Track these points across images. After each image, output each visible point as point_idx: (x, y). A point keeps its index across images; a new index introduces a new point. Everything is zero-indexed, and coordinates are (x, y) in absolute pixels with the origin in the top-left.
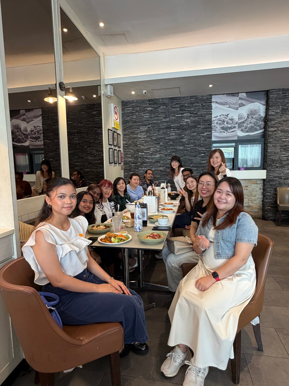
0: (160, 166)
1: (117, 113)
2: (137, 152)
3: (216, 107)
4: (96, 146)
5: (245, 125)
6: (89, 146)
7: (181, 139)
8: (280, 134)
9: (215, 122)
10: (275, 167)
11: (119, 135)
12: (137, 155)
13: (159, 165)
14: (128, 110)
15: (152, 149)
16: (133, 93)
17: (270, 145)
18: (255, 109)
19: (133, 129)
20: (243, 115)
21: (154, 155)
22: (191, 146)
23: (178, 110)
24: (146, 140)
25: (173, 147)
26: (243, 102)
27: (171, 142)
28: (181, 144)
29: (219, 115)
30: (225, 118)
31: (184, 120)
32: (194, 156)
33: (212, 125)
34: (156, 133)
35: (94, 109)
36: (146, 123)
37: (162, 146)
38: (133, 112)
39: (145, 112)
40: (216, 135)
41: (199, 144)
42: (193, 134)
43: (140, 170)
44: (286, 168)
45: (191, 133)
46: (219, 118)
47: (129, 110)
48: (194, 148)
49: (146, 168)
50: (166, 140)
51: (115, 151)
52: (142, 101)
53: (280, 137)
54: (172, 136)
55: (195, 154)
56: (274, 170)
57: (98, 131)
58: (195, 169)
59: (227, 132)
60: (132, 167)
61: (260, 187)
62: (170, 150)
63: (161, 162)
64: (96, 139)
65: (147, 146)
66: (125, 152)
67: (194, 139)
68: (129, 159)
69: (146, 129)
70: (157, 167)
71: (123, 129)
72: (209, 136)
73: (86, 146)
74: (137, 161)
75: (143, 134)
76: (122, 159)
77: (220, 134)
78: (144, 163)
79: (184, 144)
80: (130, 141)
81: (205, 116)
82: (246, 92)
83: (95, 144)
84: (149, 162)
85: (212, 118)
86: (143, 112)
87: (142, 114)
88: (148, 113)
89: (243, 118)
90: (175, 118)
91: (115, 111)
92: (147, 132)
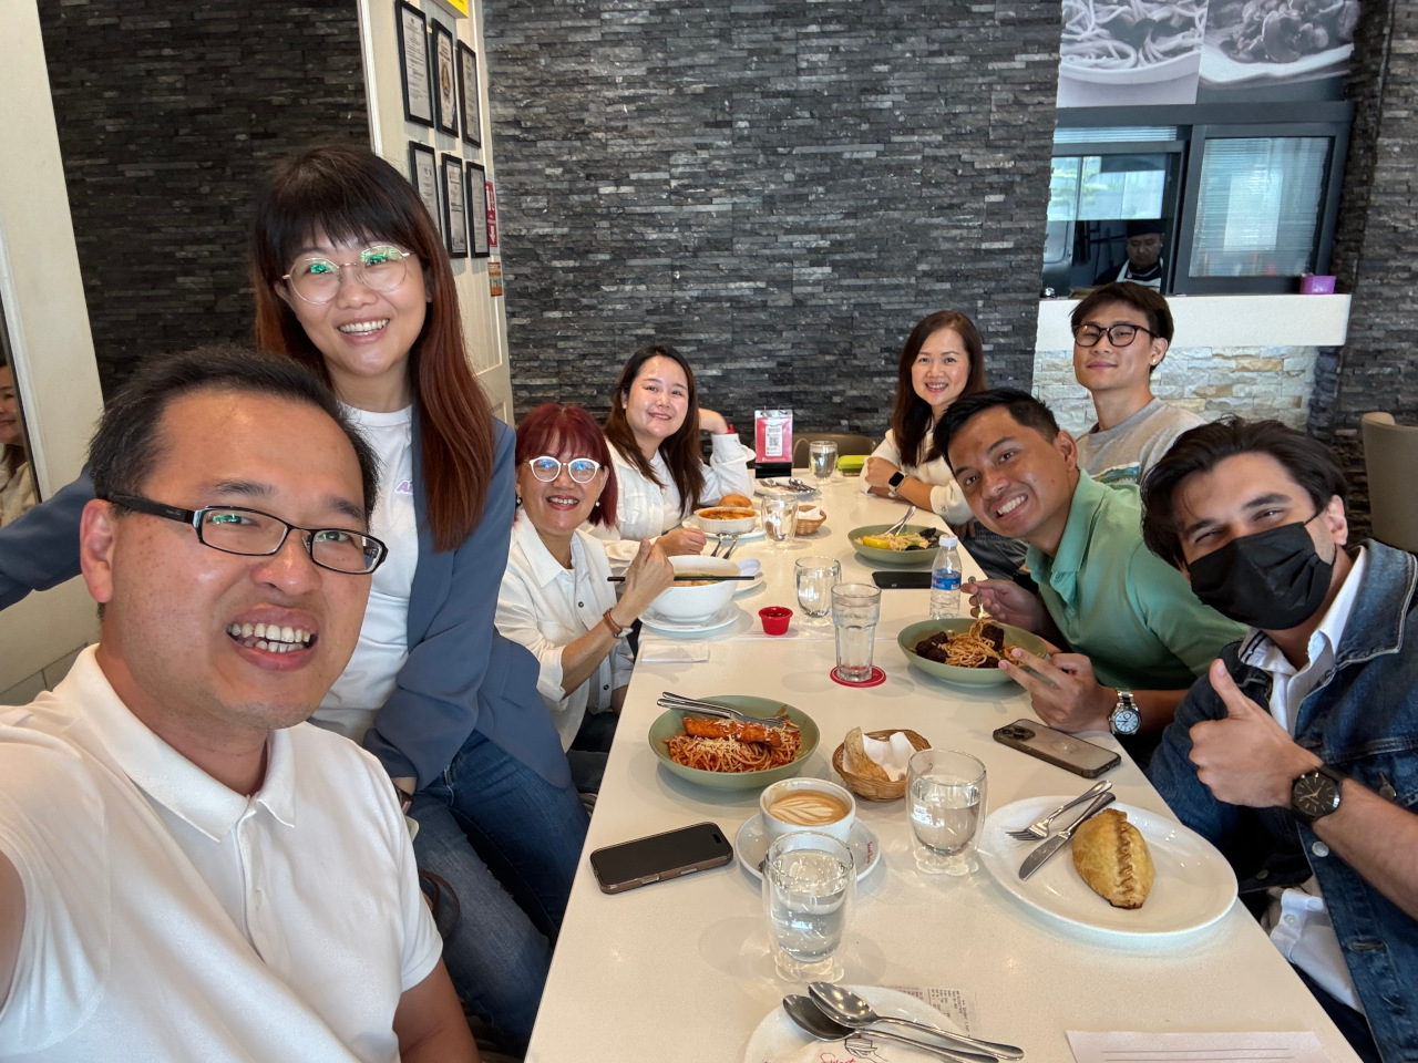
0: (736, 275)
2: (588, 177)
5: (1248, 11)
6: (266, 135)
7: (865, 91)
11: (465, 56)
12: (588, 198)
13: (725, 262)
15: (682, 158)
19: (557, 15)
21: (698, 200)
22: (927, 138)
24: (640, 98)
25: (813, 150)
27: (807, 114)
28: (865, 127)
32: (941, 208)
34: (708, 49)
37: (748, 138)
41: (978, 130)
42: (941, 60)
43: (606, 298)
45: (932, 54)
49: (643, 287)
50: (775, 102)
51: (449, 168)
54: (813, 69)
55: (951, 192)
56: (1396, 294)
57: (318, 24)
58: (942, 291)
59: (1141, 56)
60: (555, 278)
61: (1298, 394)
62: (798, 171)
63: (741, 246)
64: (305, 80)
65: (648, 141)
66: (508, 174)
67: (946, 93)
68: (538, 224)
69: (641, 21)
70: (714, 280)
71: (486, 16)
72: (1042, 75)
73: (241, 129)
74: (590, 238)
75: (624, 56)
76: (494, 225)
77: (1096, 66)
78: (634, 253)
79: (886, 126)
80: (536, 104)
83: (306, 116)
84: (663, 247)
92: (649, 38)
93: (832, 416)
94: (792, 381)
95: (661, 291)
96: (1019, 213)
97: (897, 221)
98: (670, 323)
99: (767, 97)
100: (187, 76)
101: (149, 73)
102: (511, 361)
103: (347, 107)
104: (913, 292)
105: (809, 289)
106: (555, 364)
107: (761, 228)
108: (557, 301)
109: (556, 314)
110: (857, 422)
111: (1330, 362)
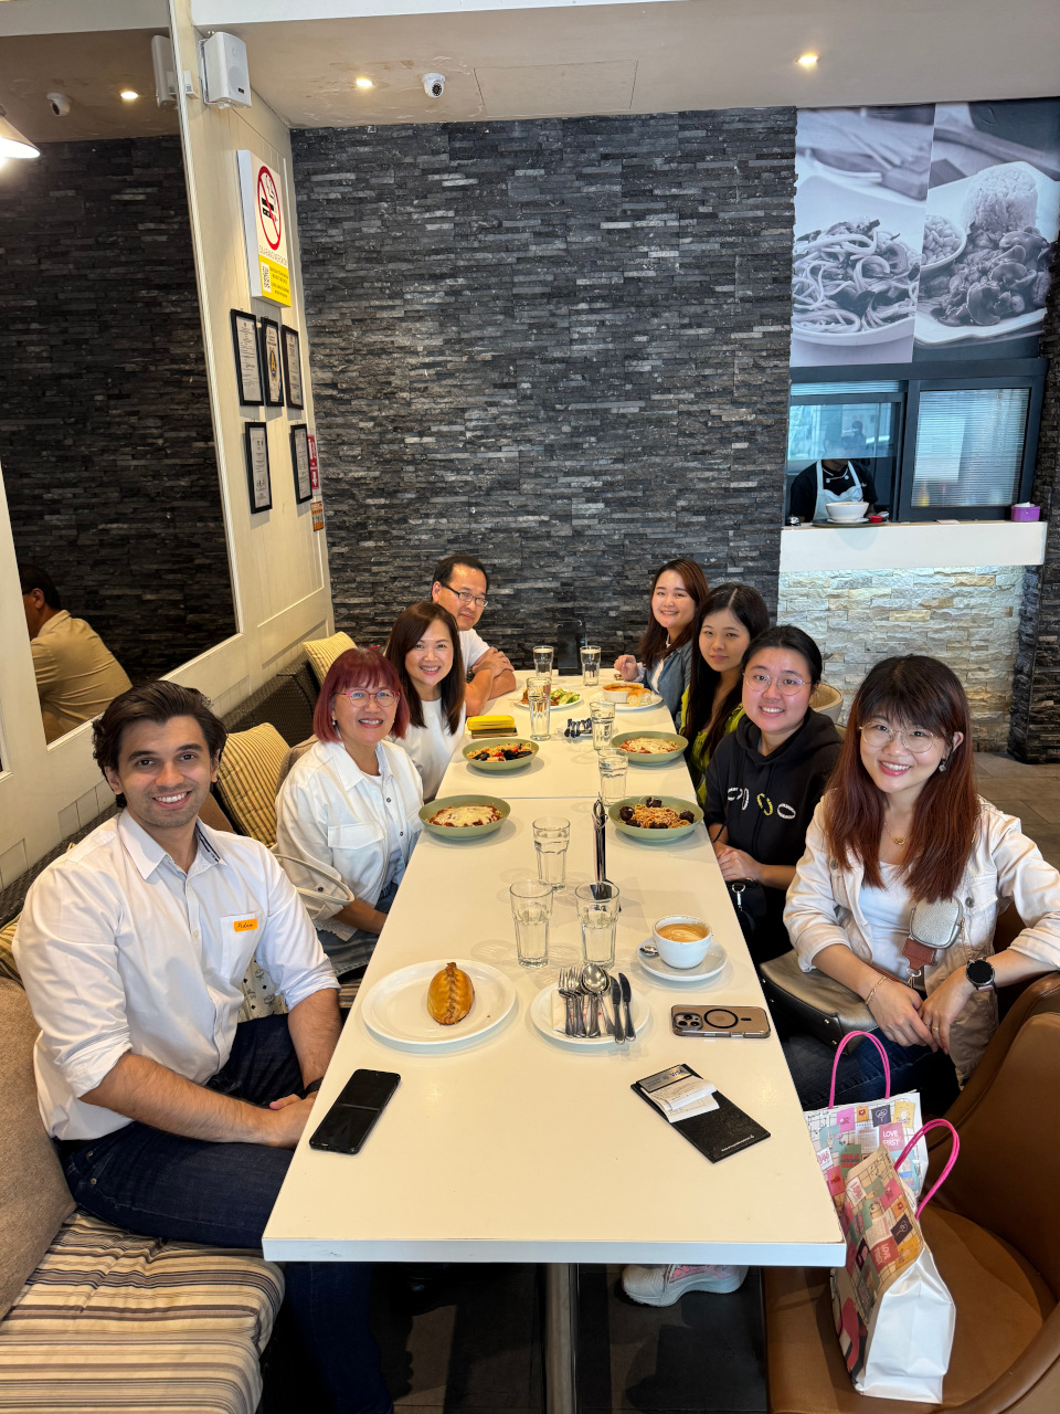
0: (522, 510)
1: (272, 207)
2: (395, 429)
3: (811, 181)
4: (161, 395)
5: (955, 283)
6: (119, 397)
7: (627, 357)
9: (805, 266)
11: (288, 336)
12: (396, 447)
13: (514, 500)
14: (332, 183)
15: (475, 414)
16: (364, 84)
18: (1011, 197)
19: (367, 297)
20: (948, 232)
21: (489, 448)
22: (681, 396)
23: (615, 194)
24: (438, 364)
25: (586, 406)
26: (956, 156)
27: (579, 377)
28: (629, 387)
29: (824, 227)
30: (854, 242)
31: (646, 255)
32: (695, 453)
33: (795, 280)
34: (494, 324)
35: (131, 173)
36: (440, 263)
37: (531, 397)
38: (361, 200)
39: (429, 201)
40: (812, 334)
41: (724, 389)
42: (691, 332)
43: (413, 531)
45: (683, 326)
46: (827, 246)
47: (340, 183)
48: (695, 408)
49: (444, 521)
50: (552, 367)
52: (410, 132)
54: (583, 340)
55: (703, 441)
57: (164, 304)
58: (698, 523)
59: (864, 321)
60: (370, 514)
61: (1009, 604)
62: (573, 424)
63: (527, 487)
64: (154, 351)
65: (446, 400)
66: (327, 428)
67: (696, 359)
68: (353, 468)
69: (437, 301)
70: (504, 514)
71: (306, 297)
72: (777, 344)
73: (99, 391)
74: (398, 480)
75: (424, 329)
76: (316, 471)
77: (826, 331)
78: (437, 493)
79: (646, 386)
80: (350, 369)
81: (757, 234)
82: (971, 104)
83: (154, 380)
84: (461, 487)
85: (792, 242)
86: (416, 202)
87: (412, 210)
88: (447, 205)
89: (949, 249)
90: (599, 238)
91: (262, 195)
92: (445, 314)
93: (608, 628)
94: (574, 598)
95: (459, 524)
96: (761, 458)
97: (658, 465)
98: (468, 550)
99: (544, 363)
100: (52, 347)
101: (19, 343)
102: (332, 584)
103: (189, 373)
104: (674, 524)
105: (586, 522)
106: (370, 586)
107: (543, 471)
108: (370, 533)
109: (370, 544)
110: (630, 633)
111: (1034, 579)
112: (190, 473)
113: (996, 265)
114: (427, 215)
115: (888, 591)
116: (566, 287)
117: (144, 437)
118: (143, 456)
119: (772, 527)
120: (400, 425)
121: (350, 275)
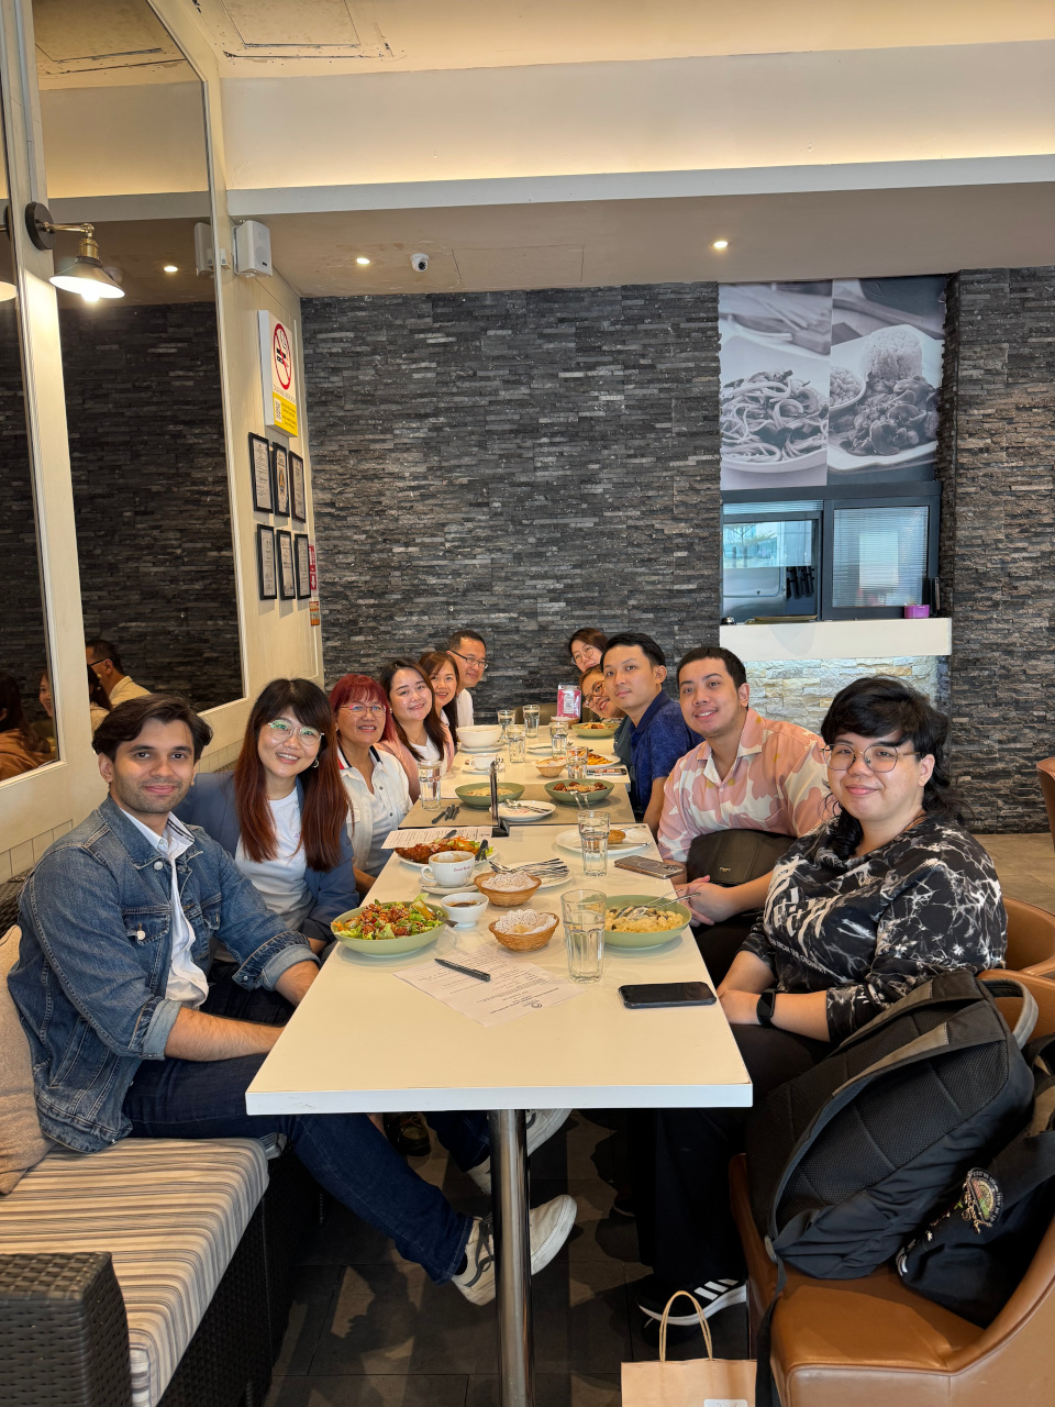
0: (495, 608)
1: (285, 356)
2: (385, 541)
3: (735, 340)
4: (182, 512)
5: (859, 421)
6: (145, 513)
7: (583, 482)
8: (1004, 462)
9: (732, 408)
10: (989, 603)
11: (295, 461)
12: (384, 556)
13: (487, 600)
14: (334, 340)
15: (454, 528)
16: (363, 262)
17: (965, 509)
18: (900, 352)
19: (362, 432)
20: (850, 380)
21: (465, 556)
22: (629, 513)
23: (570, 350)
24: (422, 487)
25: (548, 521)
26: (852, 321)
27: (542, 498)
28: (584, 506)
29: (747, 376)
30: (772, 388)
31: (597, 398)
32: (642, 561)
33: (722, 419)
34: (467, 454)
35: (166, 332)
36: (424, 405)
37: (501, 514)
38: (359, 354)
39: (415, 355)
40: (739, 463)
41: (666, 508)
42: (637, 461)
43: (398, 626)
44: (1031, 611)
45: (629, 456)
46: (750, 391)
47: (341, 340)
48: (641, 523)
49: (426, 618)
50: (519, 489)
51: (282, 539)
52: (400, 301)
53: (1006, 475)
55: (649, 550)
56: (983, 617)
57: (188, 436)
58: (647, 619)
59: (783, 453)
60: (360, 612)
62: (538, 536)
63: (498, 588)
64: (177, 475)
65: (429, 516)
66: (326, 540)
67: (641, 483)
68: (347, 574)
69: (422, 435)
70: (479, 612)
71: (310, 432)
72: (708, 471)
73: (128, 509)
74: (386, 583)
75: (410, 459)
76: (315, 575)
77: (752, 460)
78: (419, 594)
79: (599, 505)
80: (346, 491)
81: (689, 381)
82: (862, 280)
83: (176, 499)
84: (440, 589)
85: (719, 388)
86: (404, 355)
87: (401, 361)
88: (431, 358)
89: (851, 393)
90: (558, 385)
91: (277, 346)
92: (428, 446)
94: (540, 685)
95: (439, 620)
96: (699, 565)
97: (612, 570)
99: (513, 486)
100: (89, 472)
102: (325, 673)
104: (626, 621)
105: (550, 618)
107: (512, 575)
108: (361, 628)
109: (360, 638)
111: (945, 668)
112: (203, 578)
113: (892, 406)
114: (414, 366)
115: (817, 680)
116: (530, 425)
117: (165, 547)
118: (163, 563)
119: (711, 623)
120: (389, 537)
121: (348, 414)
